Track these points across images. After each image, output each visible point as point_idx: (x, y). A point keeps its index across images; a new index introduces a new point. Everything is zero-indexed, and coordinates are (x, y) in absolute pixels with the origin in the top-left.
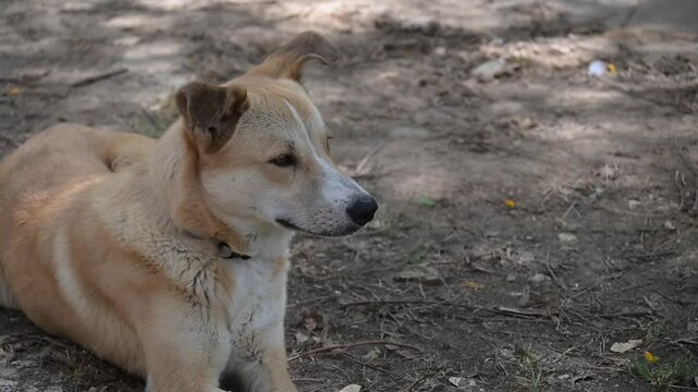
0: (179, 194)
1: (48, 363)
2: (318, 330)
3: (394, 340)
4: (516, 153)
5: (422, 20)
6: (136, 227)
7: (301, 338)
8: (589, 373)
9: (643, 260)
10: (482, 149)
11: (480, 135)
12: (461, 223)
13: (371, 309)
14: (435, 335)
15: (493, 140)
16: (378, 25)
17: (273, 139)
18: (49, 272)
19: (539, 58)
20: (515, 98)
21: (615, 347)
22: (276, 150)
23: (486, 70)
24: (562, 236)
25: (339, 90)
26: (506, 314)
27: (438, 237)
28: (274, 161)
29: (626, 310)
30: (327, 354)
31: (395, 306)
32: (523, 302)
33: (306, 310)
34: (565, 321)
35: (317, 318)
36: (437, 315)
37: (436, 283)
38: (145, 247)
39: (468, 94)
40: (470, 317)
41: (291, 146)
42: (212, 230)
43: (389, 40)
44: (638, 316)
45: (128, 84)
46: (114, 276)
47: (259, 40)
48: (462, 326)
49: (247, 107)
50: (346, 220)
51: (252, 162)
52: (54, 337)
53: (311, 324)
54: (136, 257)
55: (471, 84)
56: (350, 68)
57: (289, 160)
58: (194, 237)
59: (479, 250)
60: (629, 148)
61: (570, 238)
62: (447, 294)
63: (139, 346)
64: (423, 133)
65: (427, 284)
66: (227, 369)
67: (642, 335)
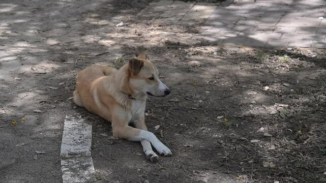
0: (122, 84)
1: (89, 119)
2: (151, 112)
3: (168, 115)
4: (197, 72)
5: (176, 41)
6: (111, 89)
7: (147, 114)
8: (212, 123)
9: (225, 97)
10: (189, 71)
11: (188, 68)
12: (183, 89)
13: (162, 108)
14: (177, 114)
15: (191, 70)
16: (166, 43)
17: (150, 74)
18: (92, 97)
19: (202, 51)
20: (197, 60)
21: (218, 117)
22: (150, 76)
23: (190, 53)
24: (207, 92)
25: (157, 57)
26: (194, 109)
27: (178, 92)
28: (149, 79)
29: (221, 109)
30: (153, 118)
31: (168, 107)
32: (197, 107)
33: (148, 108)
34: (207, 111)
35: (150, 110)
36: (178, 109)
37: (178, 102)
38: (112, 94)
39: (186, 59)
40: (185, 110)
41: (153, 75)
42: (129, 92)
43: (169, 46)
44: (223, 110)
45: (109, 55)
46: (106, 100)
47: (138, 46)
48: (184, 112)
49: (143, 66)
50: (164, 94)
51: (144, 78)
52: (91, 113)
53: (149, 111)
54: (110, 96)
55: (187, 57)
56: (159, 52)
57: (152, 79)
58: (124, 93)
59: (187, 95)
60: (222, 72)
61: (208, 92)
62: (180, 104)
63: (111, 115)
64: (176, 68)
65: (176, 102)
66: (131, 121)
67: (224, 115)
